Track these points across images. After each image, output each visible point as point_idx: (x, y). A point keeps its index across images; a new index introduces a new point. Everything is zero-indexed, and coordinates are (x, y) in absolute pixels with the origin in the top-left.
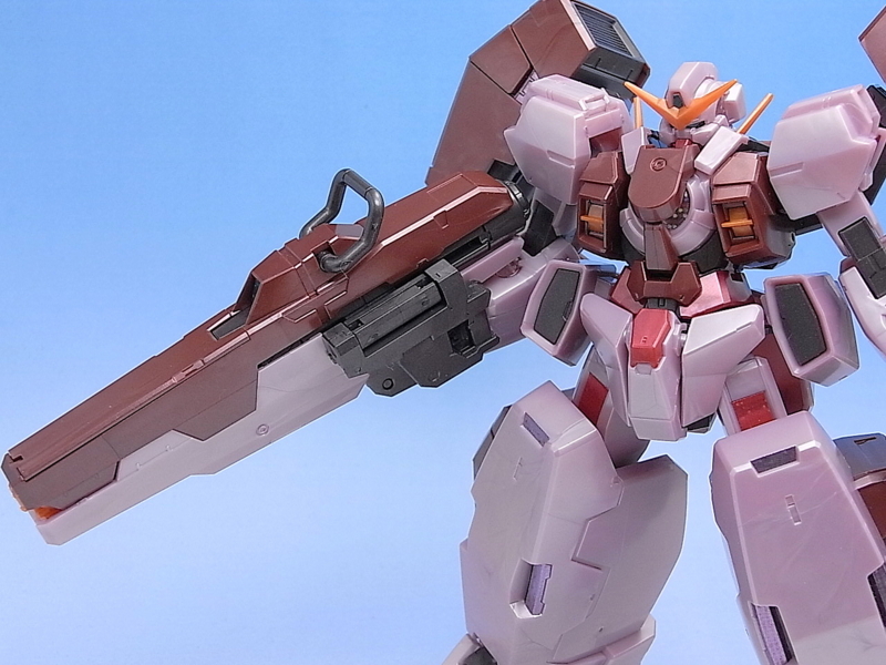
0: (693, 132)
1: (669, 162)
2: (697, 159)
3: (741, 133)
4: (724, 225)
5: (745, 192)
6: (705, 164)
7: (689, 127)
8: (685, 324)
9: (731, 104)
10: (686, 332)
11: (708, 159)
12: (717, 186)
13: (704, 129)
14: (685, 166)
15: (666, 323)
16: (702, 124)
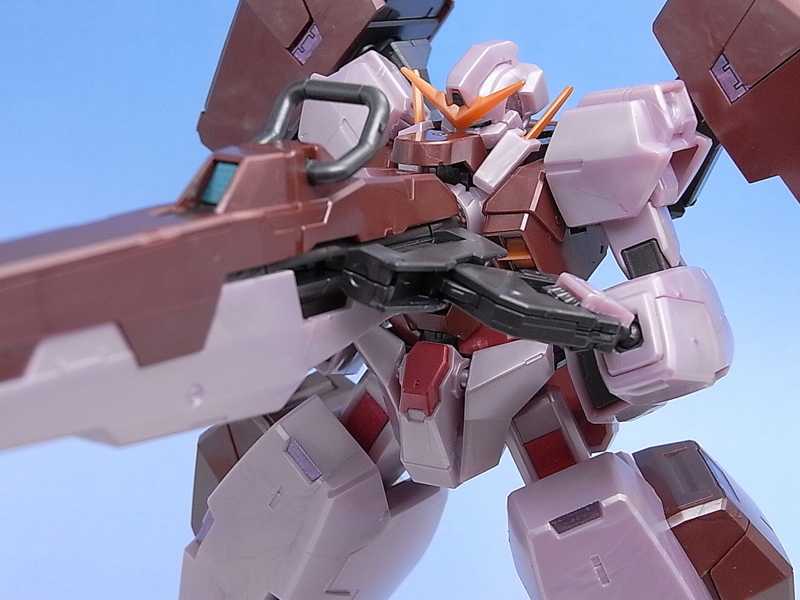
0: (477, 131)
2: (476, 175)
3: (532, 137)
6: (487, 181)
7: (475, 127)
8: (468, 359)
9: (527, 96)
10: (468, 368)
12: (489, 214)
13: (490, 132)
15: (444, 362)
16: (489, 123)
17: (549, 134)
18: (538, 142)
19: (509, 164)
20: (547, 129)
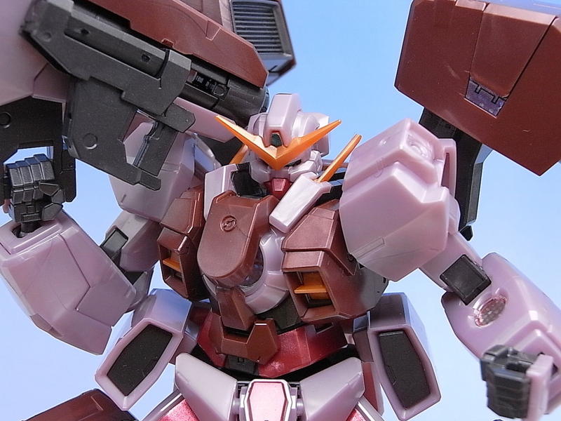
1: (240, 222)
2: (272, 215)
3: (324, 180)
4: (297, 291)
5: (317, 260)
6: (281, 220)
11: (285, 213)
12: (289, 251)
14: (256, 223)
16: (300, 162)
17: (342, 176)
18: (329, 185)
19: (302, 205)
20: (340, 171)
